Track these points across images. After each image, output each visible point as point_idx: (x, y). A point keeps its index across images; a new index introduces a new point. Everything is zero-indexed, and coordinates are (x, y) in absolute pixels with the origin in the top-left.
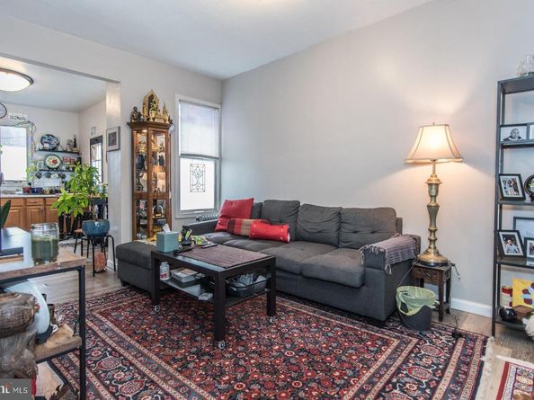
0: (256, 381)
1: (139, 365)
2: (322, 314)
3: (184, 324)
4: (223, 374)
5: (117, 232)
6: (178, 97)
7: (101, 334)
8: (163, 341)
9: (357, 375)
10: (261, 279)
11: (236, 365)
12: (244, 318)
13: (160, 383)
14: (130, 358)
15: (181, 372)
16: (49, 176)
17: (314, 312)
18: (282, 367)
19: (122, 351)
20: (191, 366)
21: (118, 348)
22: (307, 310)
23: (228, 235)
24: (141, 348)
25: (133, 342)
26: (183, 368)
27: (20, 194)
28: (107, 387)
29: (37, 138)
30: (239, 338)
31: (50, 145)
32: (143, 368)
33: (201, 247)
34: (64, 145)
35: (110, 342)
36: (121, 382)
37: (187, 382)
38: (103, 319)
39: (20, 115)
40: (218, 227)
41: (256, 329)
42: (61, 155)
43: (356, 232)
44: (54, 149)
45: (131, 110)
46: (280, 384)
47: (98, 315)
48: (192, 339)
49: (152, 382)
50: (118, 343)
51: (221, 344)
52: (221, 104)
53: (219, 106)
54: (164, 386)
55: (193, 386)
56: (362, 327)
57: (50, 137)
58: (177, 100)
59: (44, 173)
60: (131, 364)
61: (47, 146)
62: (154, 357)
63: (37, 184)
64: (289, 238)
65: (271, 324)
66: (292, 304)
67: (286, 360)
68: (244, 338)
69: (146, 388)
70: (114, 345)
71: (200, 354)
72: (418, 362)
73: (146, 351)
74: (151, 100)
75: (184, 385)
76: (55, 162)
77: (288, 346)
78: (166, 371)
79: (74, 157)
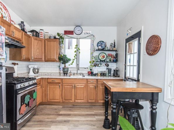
16: (100, 65)
29: (95, 43)
34: (108, 46)
39: (88, 32)
42: (107, 53)
44: (103, 50)
57: (101, 43)
61: (100, 47)
63: (96, 70)
76: (104, 57)
79: (114, 53)
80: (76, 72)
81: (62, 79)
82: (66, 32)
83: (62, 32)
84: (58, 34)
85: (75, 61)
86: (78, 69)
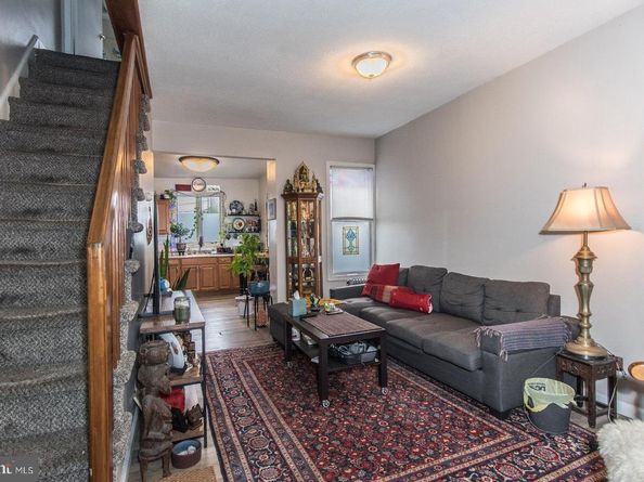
0: (339, 439)
1: (258, 407)
2: (442, 395)
3: (306, 381)
4: (316, 426)
5: (275, 292)
6: (329, 164)
7: (242, 379)
8: (283, 393)
9: (436, 456)
10: (371, 349)
11: (331, 423)
12: (360, 385)
13: (267, 423)
14: (255, 400)
15: (285, 418)
16: (236, 238)
17: (436, 391)
18: (368, 432)
19: (251, 394)
20: (295, 415)
21: (249, 392)
22: (429, 388)
23: (371, 301)
24: (265, 395)
25: (261, 389)
26: (288, 417)
27: (215, 254)
28: (231, 417)
29: (227, 205)
30: (345, 402)
31: (237, 209)
32: (260, 410)
33: (328, 313)
34: (247, 208)
35: (246, 386)
36: (241, 416)
37: (286, 426)
38: (248, 367)
39: (215, 187)
40: (365, 292)
41: (365, 397)
42: (245, 218)
43: (498, 309)
44: (239, 214)
45: (285, 182)
46: (358, 446)
47: (246, 364)
48: (307, 395)
49: (262, 421)
50: (251, 387)
51: (326, 403)
52: (375, 163)
53: (373, 166)
54: (269, 426)
55: (289, 431)
56: (480, 415)
57: (235, 204)
58: (328, 167)
59: (232, 234)
60: (253, 405)
61: (234, 211)
62: (271, 403)
63: (227, 244)
64: (431, 309)
65: (382, 394)
66: (416, 380)
67: (376, 429)
68: (350, 402)
69: (256, 424)
70: (248, 388)
71: (306, 408)
72: (518, 461)
73: (267, 397)
74: (302, 172)
75: (283, 428)
76: (240, 224)
77: (387, 417)
78: (275, 415)
79: (255, 219)
80: (197, 249)
81: (180, 259)
82: (179, 188)
83: (172, 187)
84: (167, 192)
85: (195, 232)
86: (201, 244)
